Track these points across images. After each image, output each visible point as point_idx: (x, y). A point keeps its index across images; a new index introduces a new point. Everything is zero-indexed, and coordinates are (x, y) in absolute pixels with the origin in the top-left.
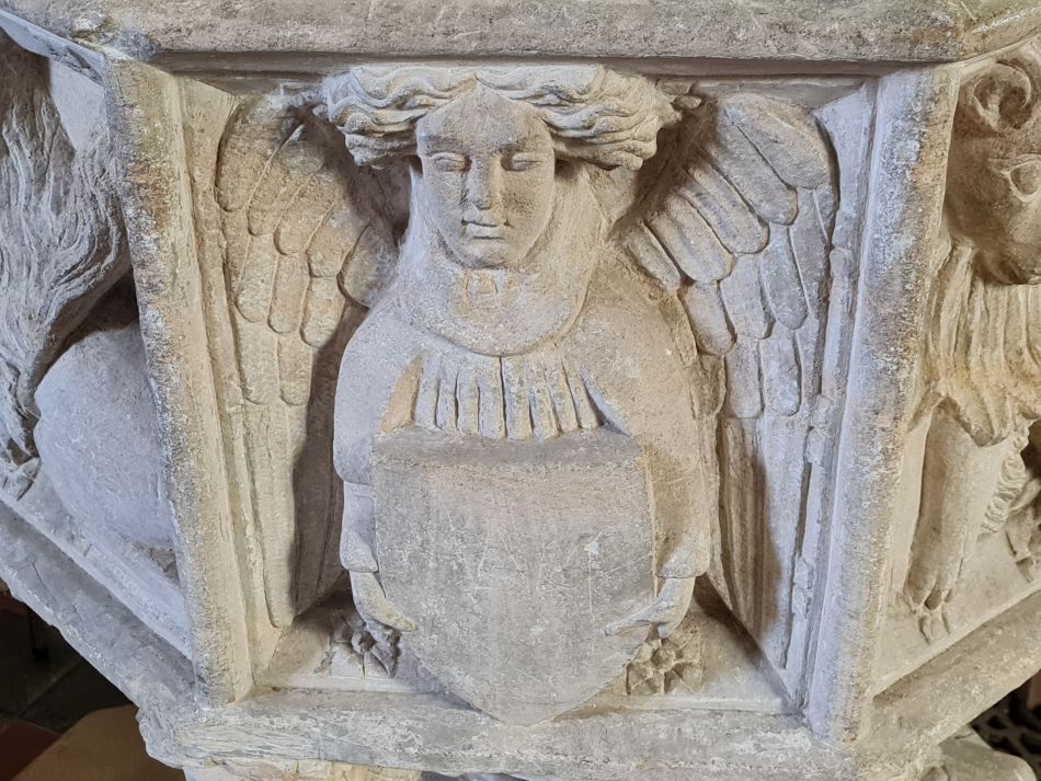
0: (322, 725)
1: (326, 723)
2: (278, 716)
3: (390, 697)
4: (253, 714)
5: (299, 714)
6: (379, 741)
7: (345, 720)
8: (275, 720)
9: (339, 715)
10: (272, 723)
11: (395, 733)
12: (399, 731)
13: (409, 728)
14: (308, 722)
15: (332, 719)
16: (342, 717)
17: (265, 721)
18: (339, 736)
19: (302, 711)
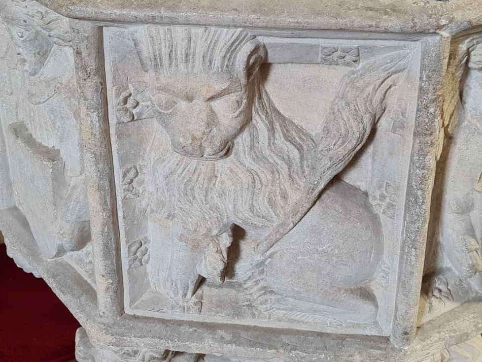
0: (447, 332)
1: (447, 331)
2: (431, 337)
3: (456, 310)
4: (423, 340)
5: (437, 332)
6: (468, 328)
7: (452, 326)
8: (431, 339)
9: (449, 325)
10: (431, 341)
11: (470, 322)
12: (471, 321)
13: (474, 318)
14: (442, 333)
15: (448, 328)
16: (451, 326)
17: (428, 341)
18: (455, 333)
19: (437, 331)
